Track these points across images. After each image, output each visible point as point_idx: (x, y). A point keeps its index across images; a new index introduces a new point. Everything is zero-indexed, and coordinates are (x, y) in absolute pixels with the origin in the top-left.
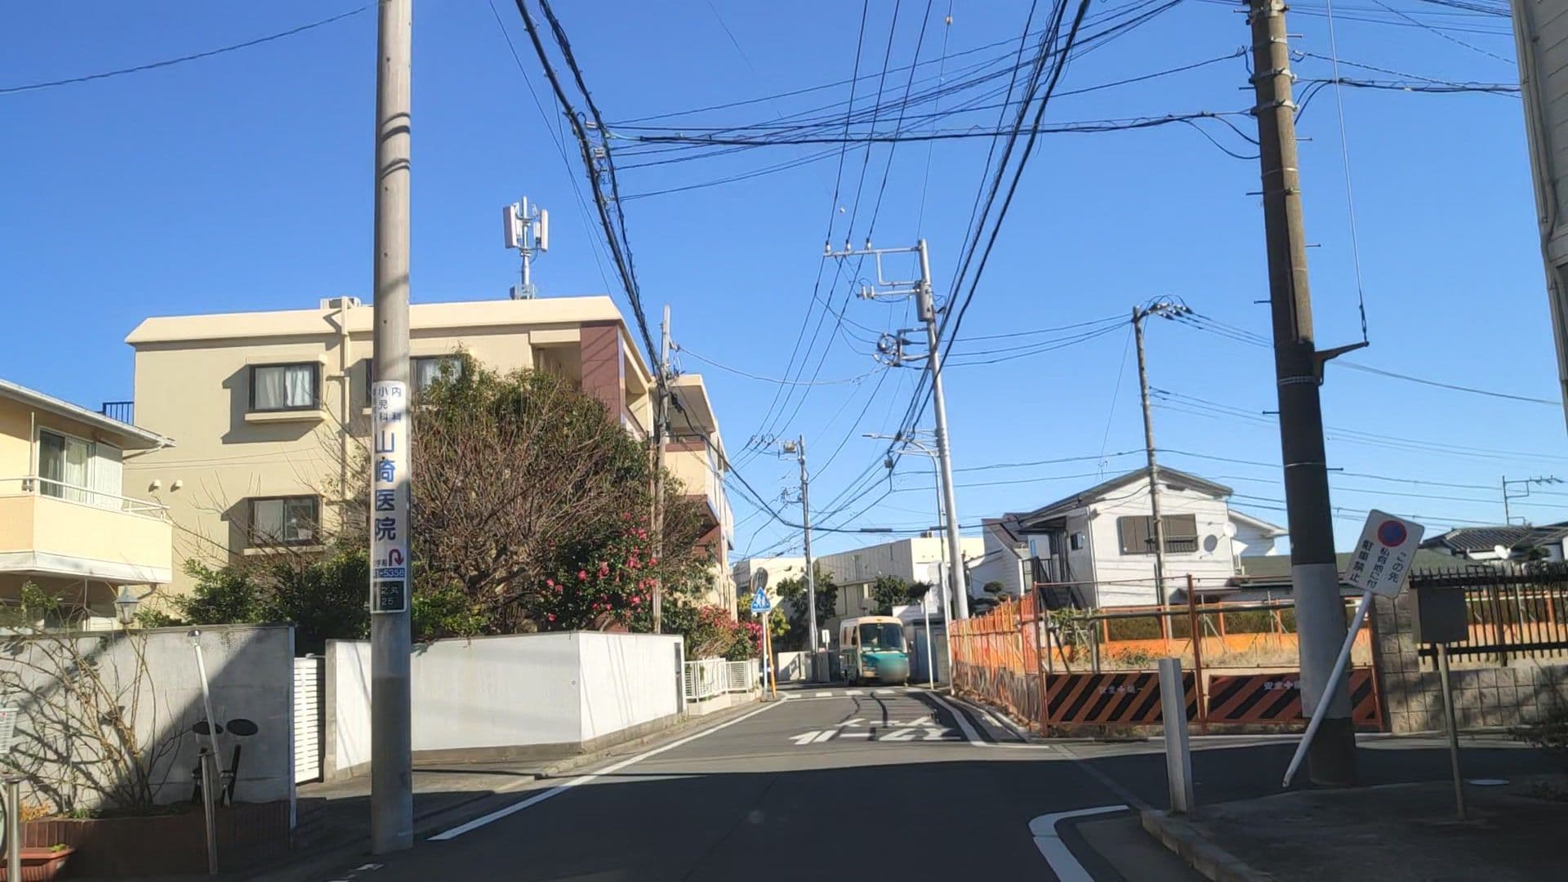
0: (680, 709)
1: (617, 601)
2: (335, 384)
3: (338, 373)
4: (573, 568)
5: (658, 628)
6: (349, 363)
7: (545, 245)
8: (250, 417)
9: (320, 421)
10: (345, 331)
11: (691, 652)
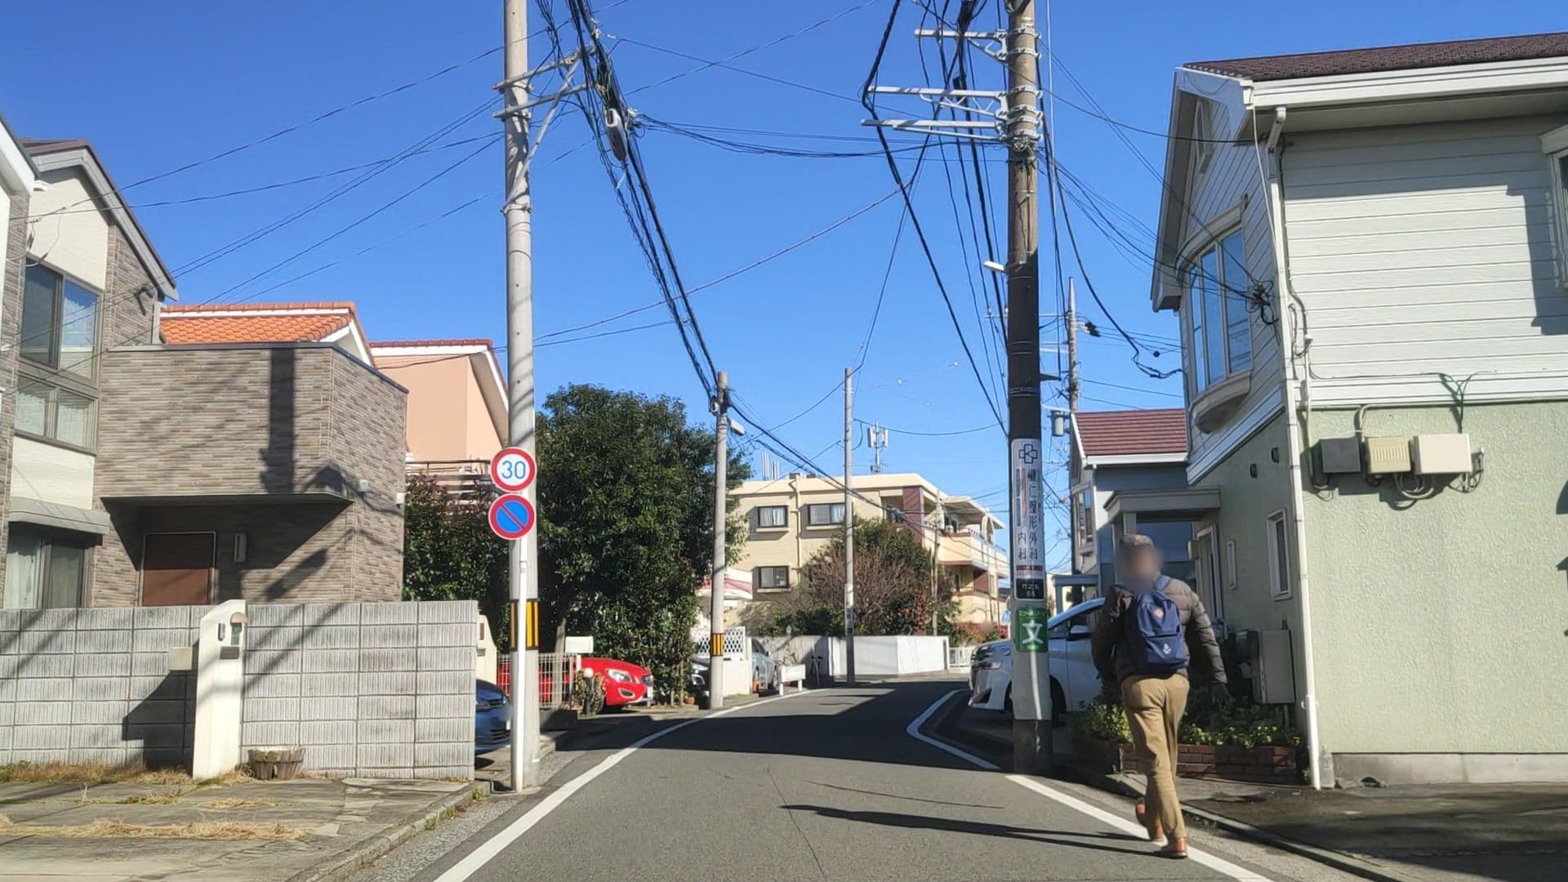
0: (946, 667)
1: (913, 624)
2: (794, 515)
3: (795, 510)
4: (896, 611)
5: (935, 632)
6: (800, 505)
7: (886, 444)
8: (759, 530)
9: (786, 532)
10: (798, 491)
11: (953, 644)
